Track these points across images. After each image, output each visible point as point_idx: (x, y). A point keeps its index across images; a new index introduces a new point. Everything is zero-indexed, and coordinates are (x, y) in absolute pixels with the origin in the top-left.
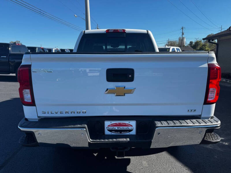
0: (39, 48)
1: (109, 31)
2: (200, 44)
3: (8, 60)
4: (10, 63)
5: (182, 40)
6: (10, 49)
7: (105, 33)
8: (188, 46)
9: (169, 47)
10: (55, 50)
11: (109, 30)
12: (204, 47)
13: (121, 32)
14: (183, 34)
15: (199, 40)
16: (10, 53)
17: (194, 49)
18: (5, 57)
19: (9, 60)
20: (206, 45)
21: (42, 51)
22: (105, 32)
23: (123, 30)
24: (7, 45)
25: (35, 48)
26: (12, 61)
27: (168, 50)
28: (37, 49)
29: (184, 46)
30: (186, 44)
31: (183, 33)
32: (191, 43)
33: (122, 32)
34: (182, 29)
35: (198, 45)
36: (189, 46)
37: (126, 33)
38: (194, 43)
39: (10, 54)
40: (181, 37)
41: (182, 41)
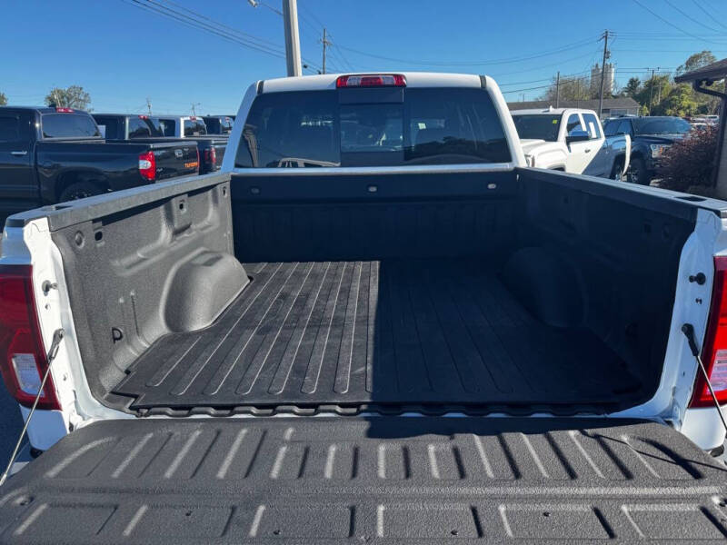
0: (135, 119)
1: (348, 83)
2: (662, 89)
3: (33, 164)
4: (40, 171)
5: (602, 75)
6: (37, 125)
7: (334, 88)
8: (623, 95)
9: (558, 111)
10: (185, 121)
11: (345, 78)
12: (676, 97)
13: (389, 83)
14: (606, 54)
15: (659, 74)
16: (39, 139)
17: (642, 105)
18: (25, 153)
19: (36, 163)
20: (682, 92)
21: (146, 126)
22: (332, 84)
23: (395, 75)
24: (28, 114)
25: (122, 118)
26: (48, 165)
27: (555, 122)
28: (127, 121)
29: (609, 94)
30: (615, 87)
31: (609, 53)
32: (633, 83)
33: (393, 86)
34: (606, 37)
35: (656, 90)
36: (626, 94)
37: (408, 86)
38: (642, 86)
39: (38, 143)
40: (600, 66)
41: (603, 78)
